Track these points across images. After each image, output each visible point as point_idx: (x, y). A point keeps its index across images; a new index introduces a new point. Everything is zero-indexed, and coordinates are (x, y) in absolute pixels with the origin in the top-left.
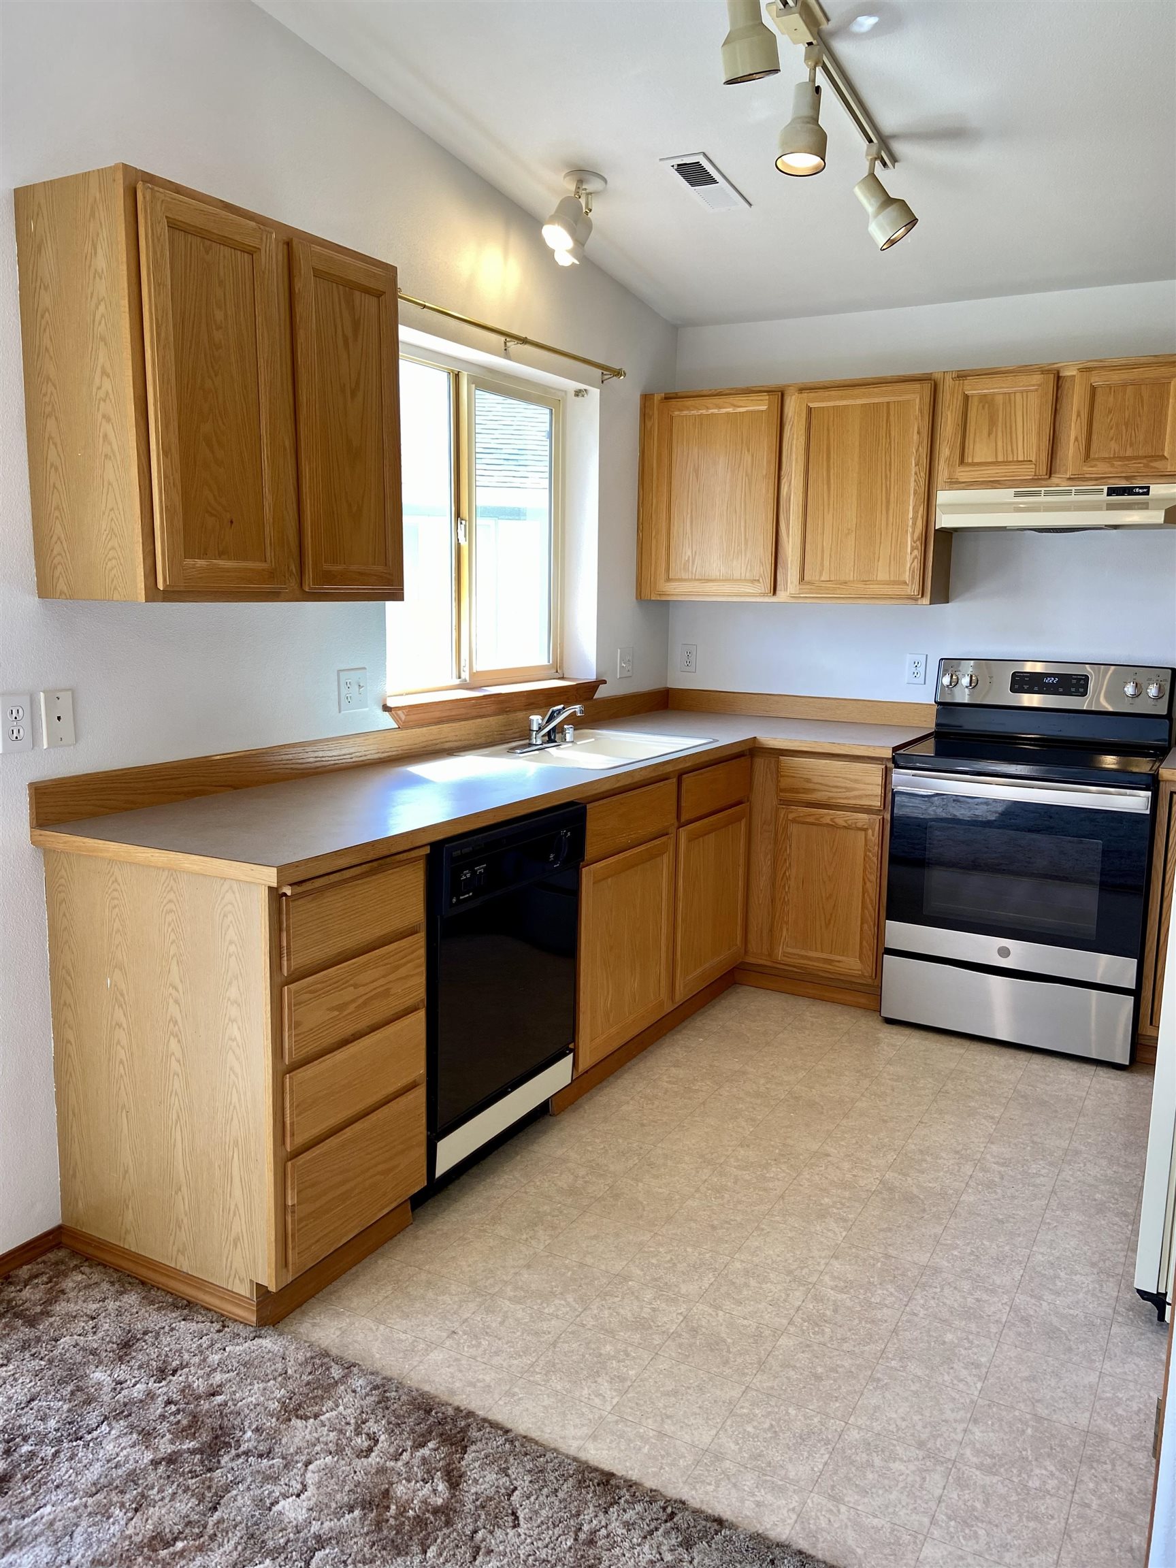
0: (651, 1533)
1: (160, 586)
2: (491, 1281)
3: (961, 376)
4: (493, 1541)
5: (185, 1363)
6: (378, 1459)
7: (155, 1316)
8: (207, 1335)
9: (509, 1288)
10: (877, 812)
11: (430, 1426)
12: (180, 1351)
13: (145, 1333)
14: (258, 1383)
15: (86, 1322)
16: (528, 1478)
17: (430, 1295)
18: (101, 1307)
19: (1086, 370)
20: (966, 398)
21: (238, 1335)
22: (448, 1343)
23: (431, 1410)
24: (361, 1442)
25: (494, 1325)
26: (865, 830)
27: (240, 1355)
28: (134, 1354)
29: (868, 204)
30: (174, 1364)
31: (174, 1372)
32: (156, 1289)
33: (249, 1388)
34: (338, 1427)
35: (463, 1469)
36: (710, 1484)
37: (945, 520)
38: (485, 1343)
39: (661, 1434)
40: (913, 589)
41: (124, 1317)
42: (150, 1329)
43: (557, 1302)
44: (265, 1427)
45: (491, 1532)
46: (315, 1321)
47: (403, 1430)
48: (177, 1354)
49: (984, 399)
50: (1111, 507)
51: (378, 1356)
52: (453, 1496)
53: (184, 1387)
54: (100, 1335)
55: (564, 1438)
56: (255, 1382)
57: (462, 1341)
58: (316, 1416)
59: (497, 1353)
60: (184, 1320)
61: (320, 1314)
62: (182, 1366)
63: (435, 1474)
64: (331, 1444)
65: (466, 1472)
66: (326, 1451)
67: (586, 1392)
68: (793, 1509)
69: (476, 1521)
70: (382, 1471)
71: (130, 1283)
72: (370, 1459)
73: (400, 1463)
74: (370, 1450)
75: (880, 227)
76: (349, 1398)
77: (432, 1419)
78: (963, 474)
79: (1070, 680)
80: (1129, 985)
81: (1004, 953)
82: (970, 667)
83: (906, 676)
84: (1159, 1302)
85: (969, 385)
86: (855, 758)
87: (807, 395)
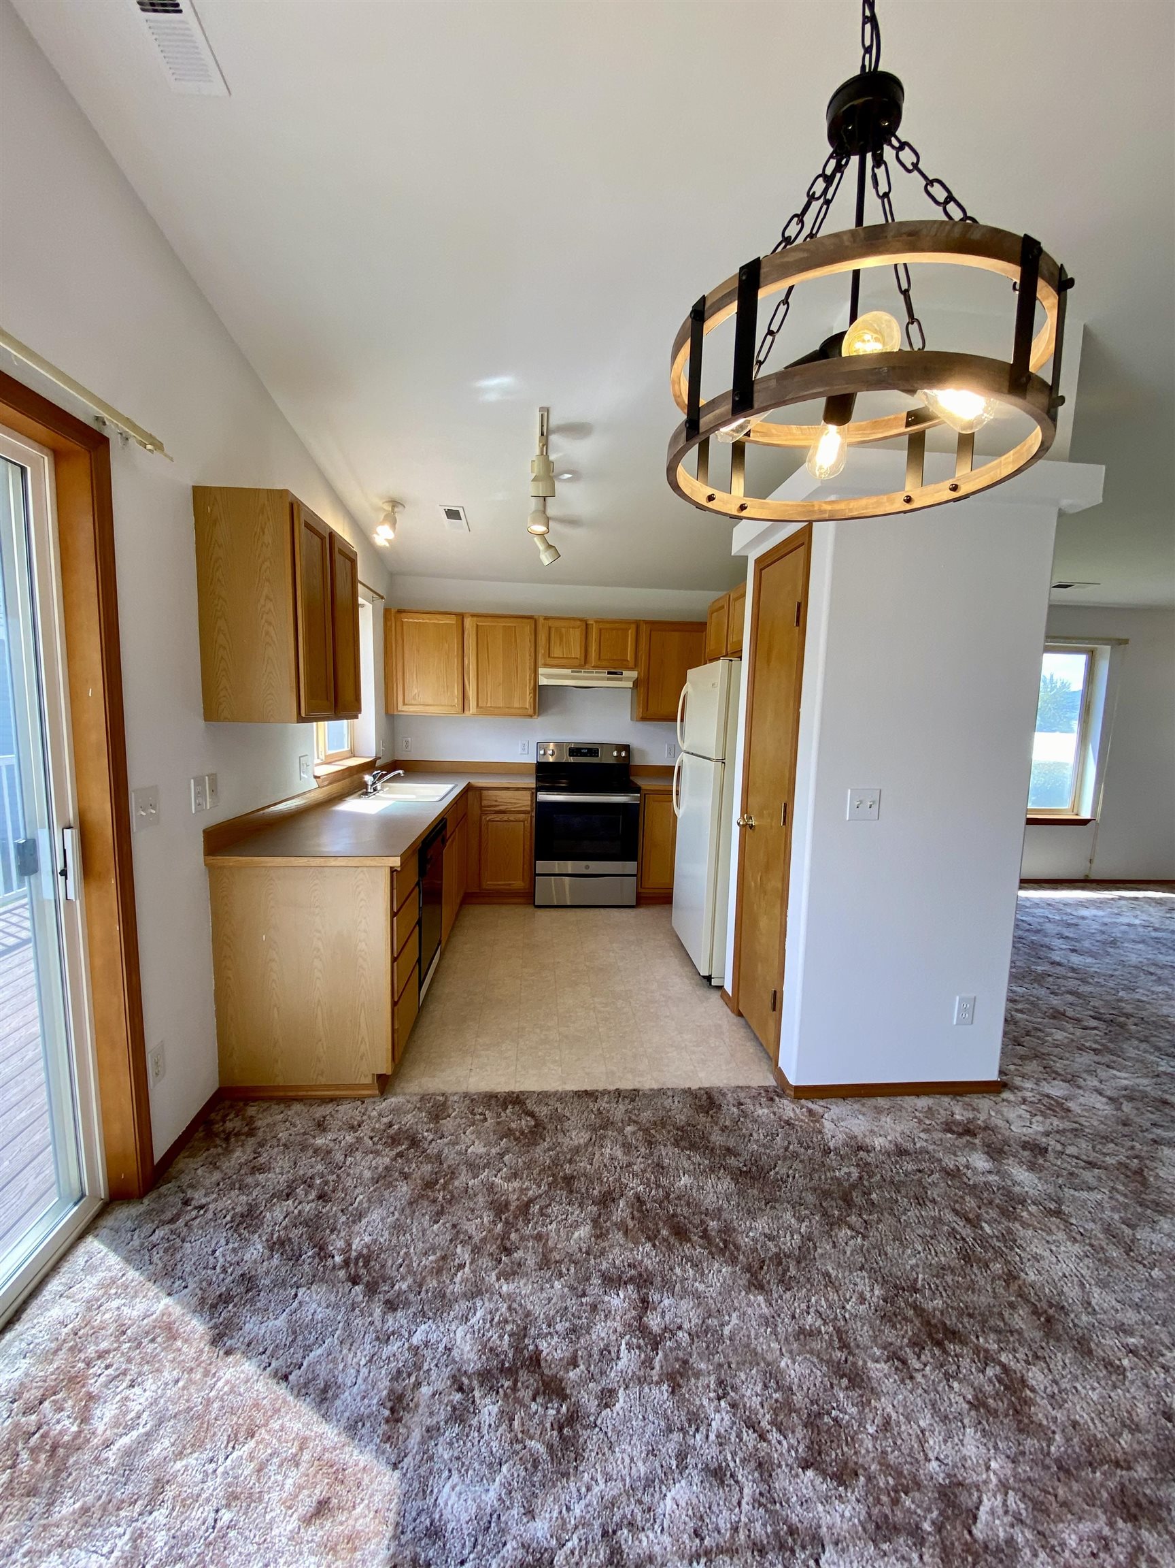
0: (617, 1102)
1: (303, 715)
2: (467, 1047)
3: (546, 618)
4: (566, 1127)
5: (360, 1121)
6: (493, 1120)
7: (321, 1109)
8: (358, 1107)
9: (478, 1047)
10: (528, 813)
11: (502, 1102)
13: (324, 1117)
14: (407, 1115)
15: (284, 1124)
16: (558, 1103)
17: (445, 1060)
19: (596, 622)
20: (550, 628)
21: (374, 1102)
22: (472, 1074)
23: (497, 1096)
24: (479, 1117)
25: (485, 1061)
26: (526, 821)
28: (328, 1126)
29: (541, 547)
30: (355, 1123)
31: (359, 1126)
32: (305, 1099)
33: (405, 1118)
34: (463, 1116)
35: (531, 1110)
36: (618, 1082)
37: (543, 681)
38: (488, 1069)
40: (531, 711)
43: (503, 1045)
44: (430, 1128)
45: (562, 1124)
47: (492, 1107)
48: (352, 1119)
49: (557, 629)
50: (609, 679)
52: (536, 1120)
54: (299, 1126)
55: (553, 1088)
56: (405, 1115)
57: (478, 1071)
59: (497, 1070)
60: (338, 1105)
63: (521, 1116)
64: (466, 1123)
65: (533, 1110)
67: (546, 1070)
68: (651, 1079)
69: (553, 1124)
70: (499, 1123)
72: (489, 1121)
73: (503, 1117)
74: (486, 1118)
75: (546, 557)
76: (456, 1105)
77: (500, 1100)
78: (549, 661)
79: (592, 751)
80: (635, 872)
81: (587, 867)
82: (552, 746)
83: (520, 751)
84: (709, 978)
85: (550, 623)
86: (518, 789)
87: (475, 619)
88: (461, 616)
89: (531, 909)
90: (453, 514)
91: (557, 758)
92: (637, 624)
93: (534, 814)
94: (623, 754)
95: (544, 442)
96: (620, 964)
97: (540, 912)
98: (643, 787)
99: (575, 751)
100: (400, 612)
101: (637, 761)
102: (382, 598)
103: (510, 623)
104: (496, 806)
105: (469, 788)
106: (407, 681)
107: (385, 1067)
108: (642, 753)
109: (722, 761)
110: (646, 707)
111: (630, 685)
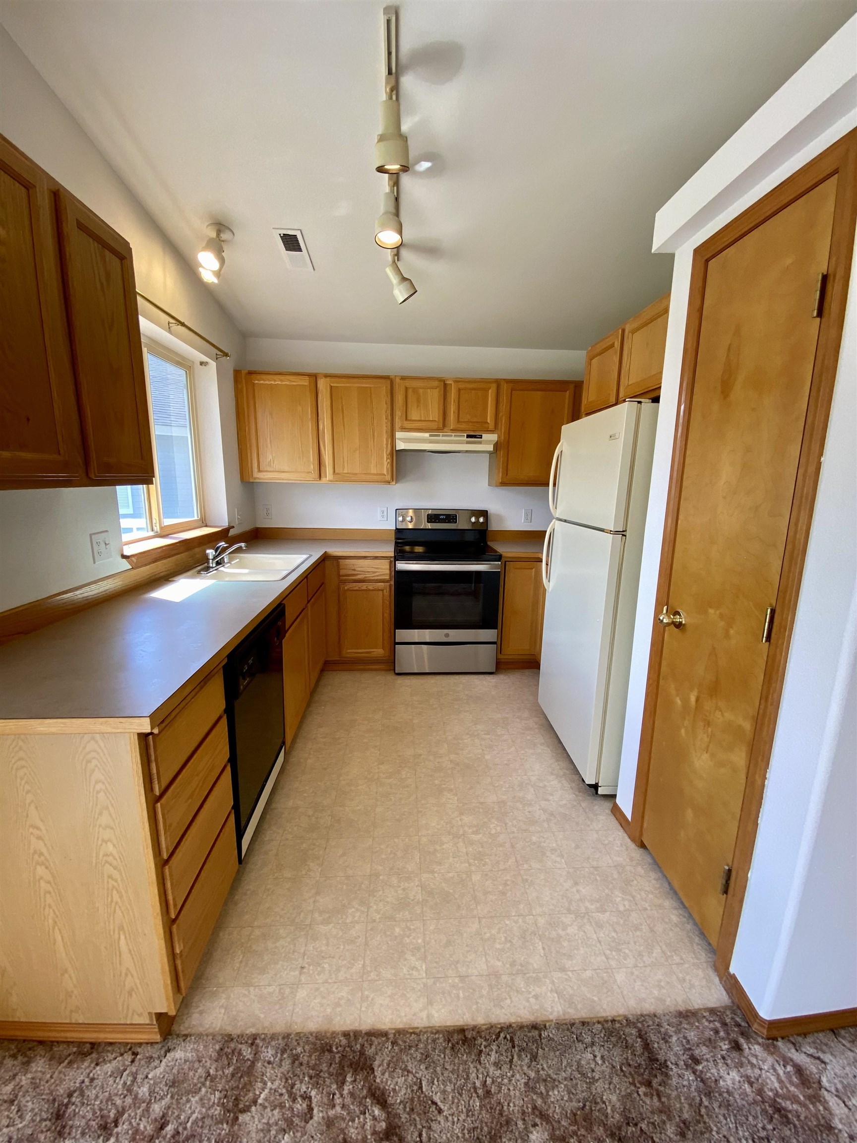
0: (511, 1061)
2: (302, 915)
3: (403, 378)
4: (436, 1135)
5: (120, 1109)
6: (321, 1115)
7: (71, 1073)
8: (125, 1070)
9: (316, 915)
10: (387, 581)
11: (340, 1062)
12: (109, 1099)
13: (70, 1095)
14: (193, 1097)
15: (8, 1109)
16: (423, 1067)
17: (270, 945)
18: (15, 1086)
19: (455, 381)
20: (406, 389)
21: (151, 1057)
22: (303, 978)
23: (331, 1047)
24: (300, 1106)
25: (324, 948)
26: (383, 590)
27: (164, 1077)
28: (70, 1123)
29: (394, 279)
30: (112, 1115)
31: (116, 1123)
32: (55, 1044)
33: (188, 1106)
34: (276, 1102)
35: (382, 1087)
36: (506, 999)
37: (400, 446)
38: (326, 966)
39: (462, 978)
40: (388, 478)
41: (42, 1088)
42: (72, 1089)
43: (350, 911)
44: (222, 1137)
45: (430, 1128)
46: (201, 1008)
47: (324, 1078)
48: (110, 1103)
49: (414, 389)
50: (468, 443)
51: (262, 1016)
52: (388, 1113)
53: (133, 1134)
54: (28, 1117)
55: (414, 1015)
56: (190, 1096)
57: (311, 972)
58: (255, 1102)
59: (338, 970)
60: (97, 1064)
61: (200, 1000)
62: (120, 1113)
63: (366, 1102)
64: (280, 1122)
65: (385, 1087)
66: (281, 1131)
67: (405, 970)
68: (552, 990)
69: (416, 1125)
70: (329, 1123)
71: (30, 1049)
72: (315, 1118)
73: (338, 1109)
74: (310, 1109)
75: (400, 292)
76: (269, 1072)
77: (337, 1056)
78: (408, 425)
79: (450, 517)
80: (495, 640)
81: (447, 635)
82: (411, 512)
83: (379, 518)
84: (595, 787)
85: (408, 383)
86: (376, 558)
87: (328, 379)
88: (314, 377)
89: (391, 677)
90: (291, 243)
91: (415, 524)
92: (498, 383)
93: (392, 583)
94: (481, 520)
95: (393, 82)
96: (488, 757)
97: (400, 680)
98: (504, 554)
99: (433, 518)
100: (250, 373)
101: (494, 526)
102: (226, 355)
103: (365, 384)
104: (354, 575)
105: (325, 558)
106: (261, 445)
107: (164, 1004)
108: (500, 518)
109: (623, 533)
110: (506, 471)
111: (490, 448)
